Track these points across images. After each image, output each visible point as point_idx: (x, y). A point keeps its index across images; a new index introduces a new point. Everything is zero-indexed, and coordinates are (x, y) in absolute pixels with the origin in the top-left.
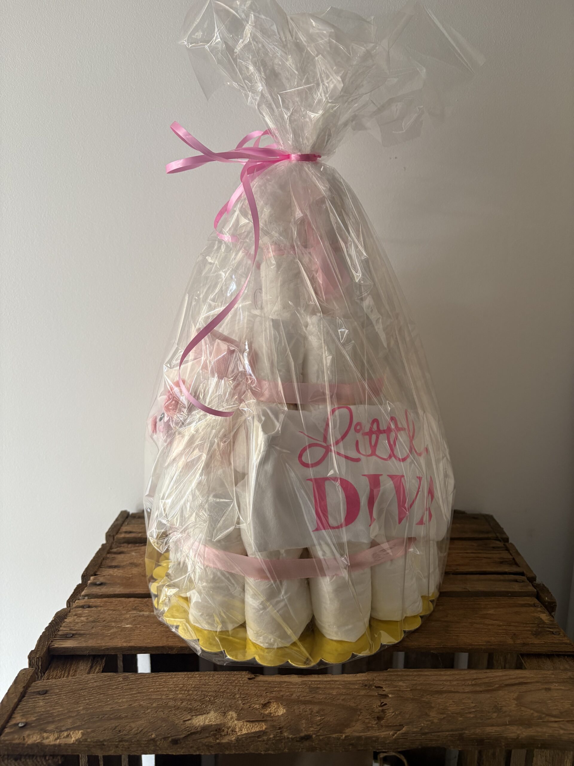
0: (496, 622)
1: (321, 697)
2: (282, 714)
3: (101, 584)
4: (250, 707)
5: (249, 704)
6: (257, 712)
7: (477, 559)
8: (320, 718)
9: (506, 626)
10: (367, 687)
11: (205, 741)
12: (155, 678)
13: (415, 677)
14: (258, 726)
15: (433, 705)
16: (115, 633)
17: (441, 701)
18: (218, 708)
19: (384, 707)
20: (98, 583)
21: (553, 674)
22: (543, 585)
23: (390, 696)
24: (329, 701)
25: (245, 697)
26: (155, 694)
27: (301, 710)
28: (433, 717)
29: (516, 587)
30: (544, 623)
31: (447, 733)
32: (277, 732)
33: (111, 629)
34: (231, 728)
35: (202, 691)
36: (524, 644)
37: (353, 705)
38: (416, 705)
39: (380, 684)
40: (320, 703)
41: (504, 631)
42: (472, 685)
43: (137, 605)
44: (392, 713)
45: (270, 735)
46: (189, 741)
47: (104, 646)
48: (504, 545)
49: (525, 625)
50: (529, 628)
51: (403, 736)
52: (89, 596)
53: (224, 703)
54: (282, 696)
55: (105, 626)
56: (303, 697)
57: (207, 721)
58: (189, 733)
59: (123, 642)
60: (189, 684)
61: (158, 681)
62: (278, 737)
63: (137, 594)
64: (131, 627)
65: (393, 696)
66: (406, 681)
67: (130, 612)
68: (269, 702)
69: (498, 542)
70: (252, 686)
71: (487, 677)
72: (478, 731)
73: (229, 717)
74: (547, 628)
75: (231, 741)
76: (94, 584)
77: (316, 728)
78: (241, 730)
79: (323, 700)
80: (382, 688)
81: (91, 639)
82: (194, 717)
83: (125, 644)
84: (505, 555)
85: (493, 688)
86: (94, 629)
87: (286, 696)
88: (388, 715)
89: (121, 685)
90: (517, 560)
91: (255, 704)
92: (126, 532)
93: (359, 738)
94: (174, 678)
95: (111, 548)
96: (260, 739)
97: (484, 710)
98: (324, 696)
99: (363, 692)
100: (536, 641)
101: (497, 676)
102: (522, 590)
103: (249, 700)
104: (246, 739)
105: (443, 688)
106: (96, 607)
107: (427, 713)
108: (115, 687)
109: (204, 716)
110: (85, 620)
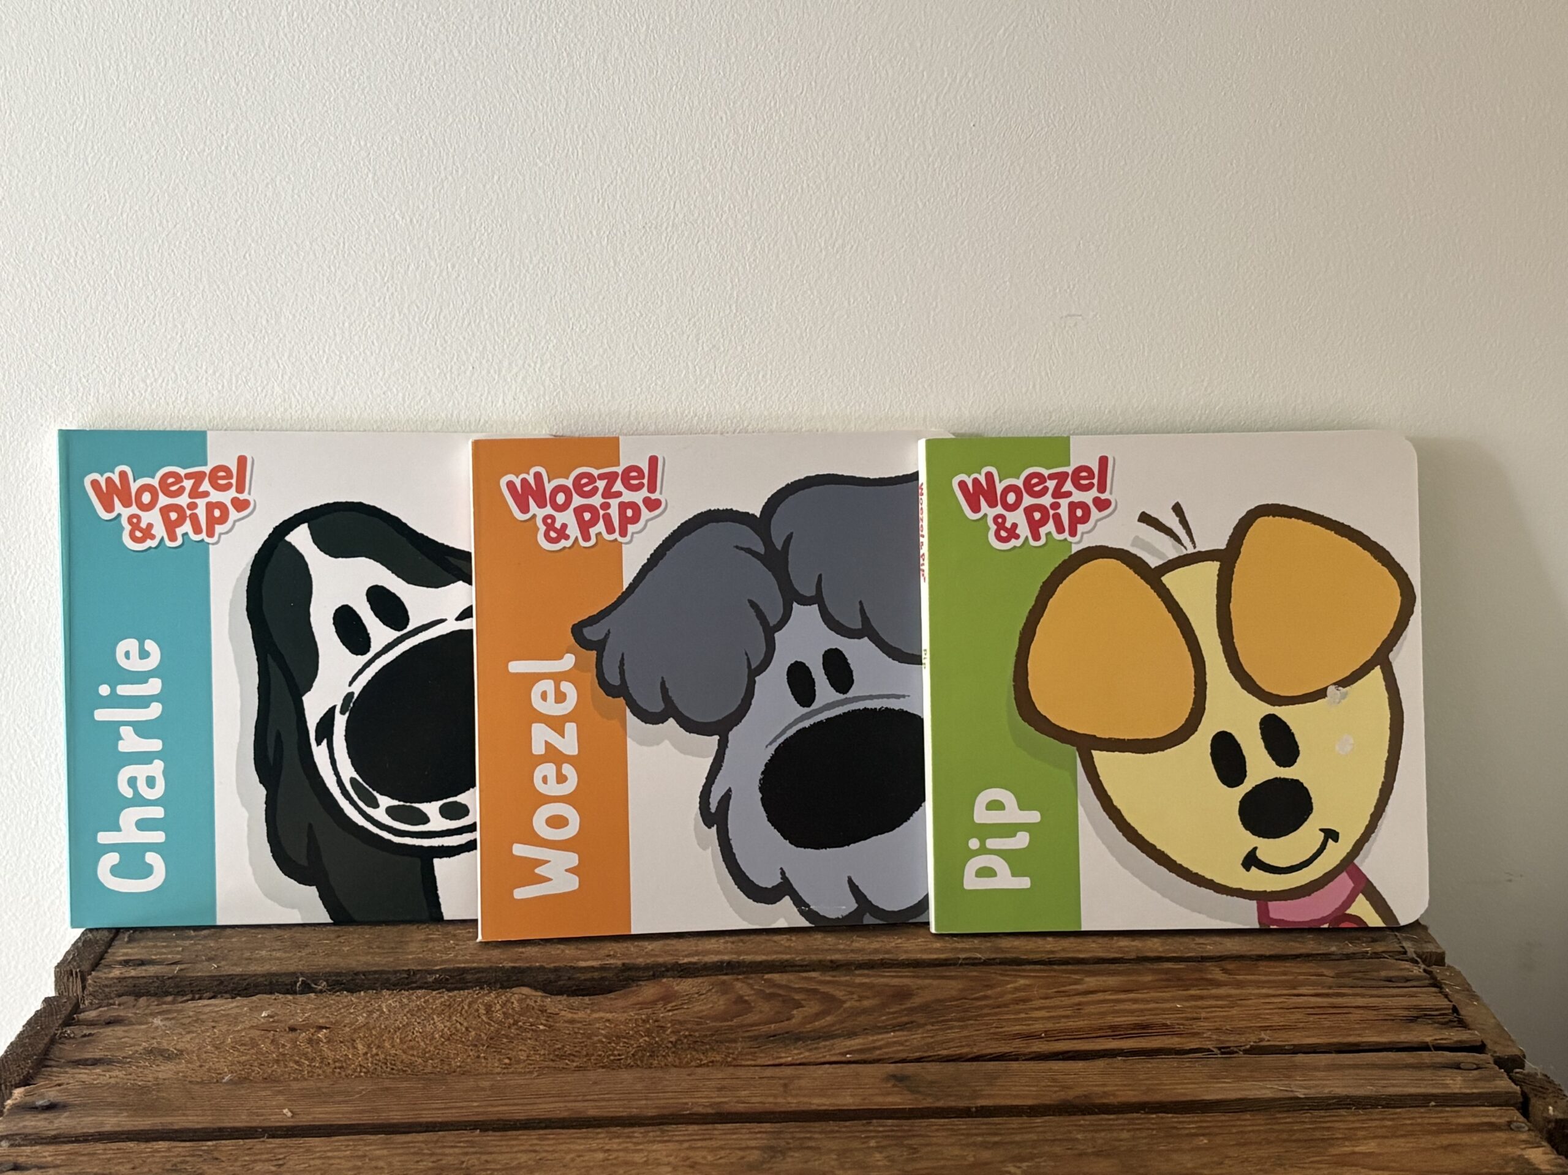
3: (51, 1107)
20: (40, 1103)
22: (1547, 1077)
29: (1456, 1083)
43: (179, 1159)
48: (1429, 972)
52: (12, 1139)
63: (176, 1131)
69: (1406, 965)
76: (27, 1108)
84: (1429, 999)
92: (126, 963)
95: (76, 1009)
102: (1474, 1090)
106: (39, 1167)
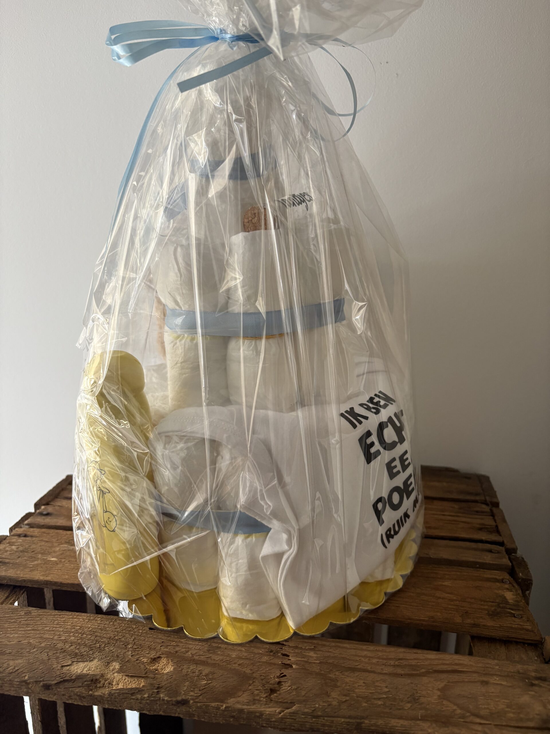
0: (449, 595)
1: (218, 659)
2: (168, 672)
3: (48, 514)
4: (137, 660)
5: (137, 657)
6: (142, 666)
7: (453, 522)
8: (206, 682)
9: (459, 601)
10: (272, 654)
11: (77, 691)
12: (56, 616)
13: (331, 648)
14: (136, 683)
15: (339, 684)
16: (37, 565)
17: (350, 681)
18: (104, 656)
19: (282, 679)
20: (45, 513)
21: (497, 665)
22: (523, 558)
23: (294, 666)
24: (224, 664)
25: (138, 648)
26: (49, 633)
27: (190, 670)
28: (334, 698)
29: (488, 558)
30: (507, 603)
31: (343, 720)
32: (153, 692)
33: (36, 560)
34: (109, 680)
35: (96, 636)
36: (475, 625)
37: (248, 671)
38: (319, 682)
39: (287, 651)
40: (214, 665)
41: (454, 607)
42: (394, 666)
44: (289, 686)
45: (145, 694)
46: (61, 689)
47: (21, 578)
48: (491, 510)
49: (482, 603)
50: (486, 607)
51: (290, 716)
52: (31, 526)
53: (113, 652)
54: (176, 652)
55: (32, 557)
56: (198, 655)
57: (86, 669)
58: (62, 680)
59: (41, 576)
60: (87, 627)
61: (57, 620)
62: (153, 697)
64: (56, 561)
65: (297, 667)
66: (318, 652)
67: (62, 546)
68: (159, 657)
69: (484, 506)
70: (150, 637)
71: (415, 659)
72: (380, 722)
73: (111, 668)
74: (509, 609)
75: (104, 694)
76: (41, 514)
77: (196, 693)
78: (118, 684)
79: (217, 662)
80: (288, 656)
81: (13, 569)
82: (75, 663)
83: (42, 578)
84: (489, 521)
85: (418, 672)
86: (20, 559)
87: (181, 653)
88: (284, 688)
89: (20, 620)
90: (500, 528)
91: (144, 657)
93: (241, 711)
94: (76, 618)
96: (133, 697)
97: (398, 697)
98: (221, 658)
99: (265, 659)
100: (490, 623)
101: (427, 659)
102: (494, 563)
103: (139, 652)
104: (119, 694)
105: (357, 665)
106: (32, 536)
107: (327, 692)
108: (14, 620)
109: (86, 663)
110: (15, 549)
